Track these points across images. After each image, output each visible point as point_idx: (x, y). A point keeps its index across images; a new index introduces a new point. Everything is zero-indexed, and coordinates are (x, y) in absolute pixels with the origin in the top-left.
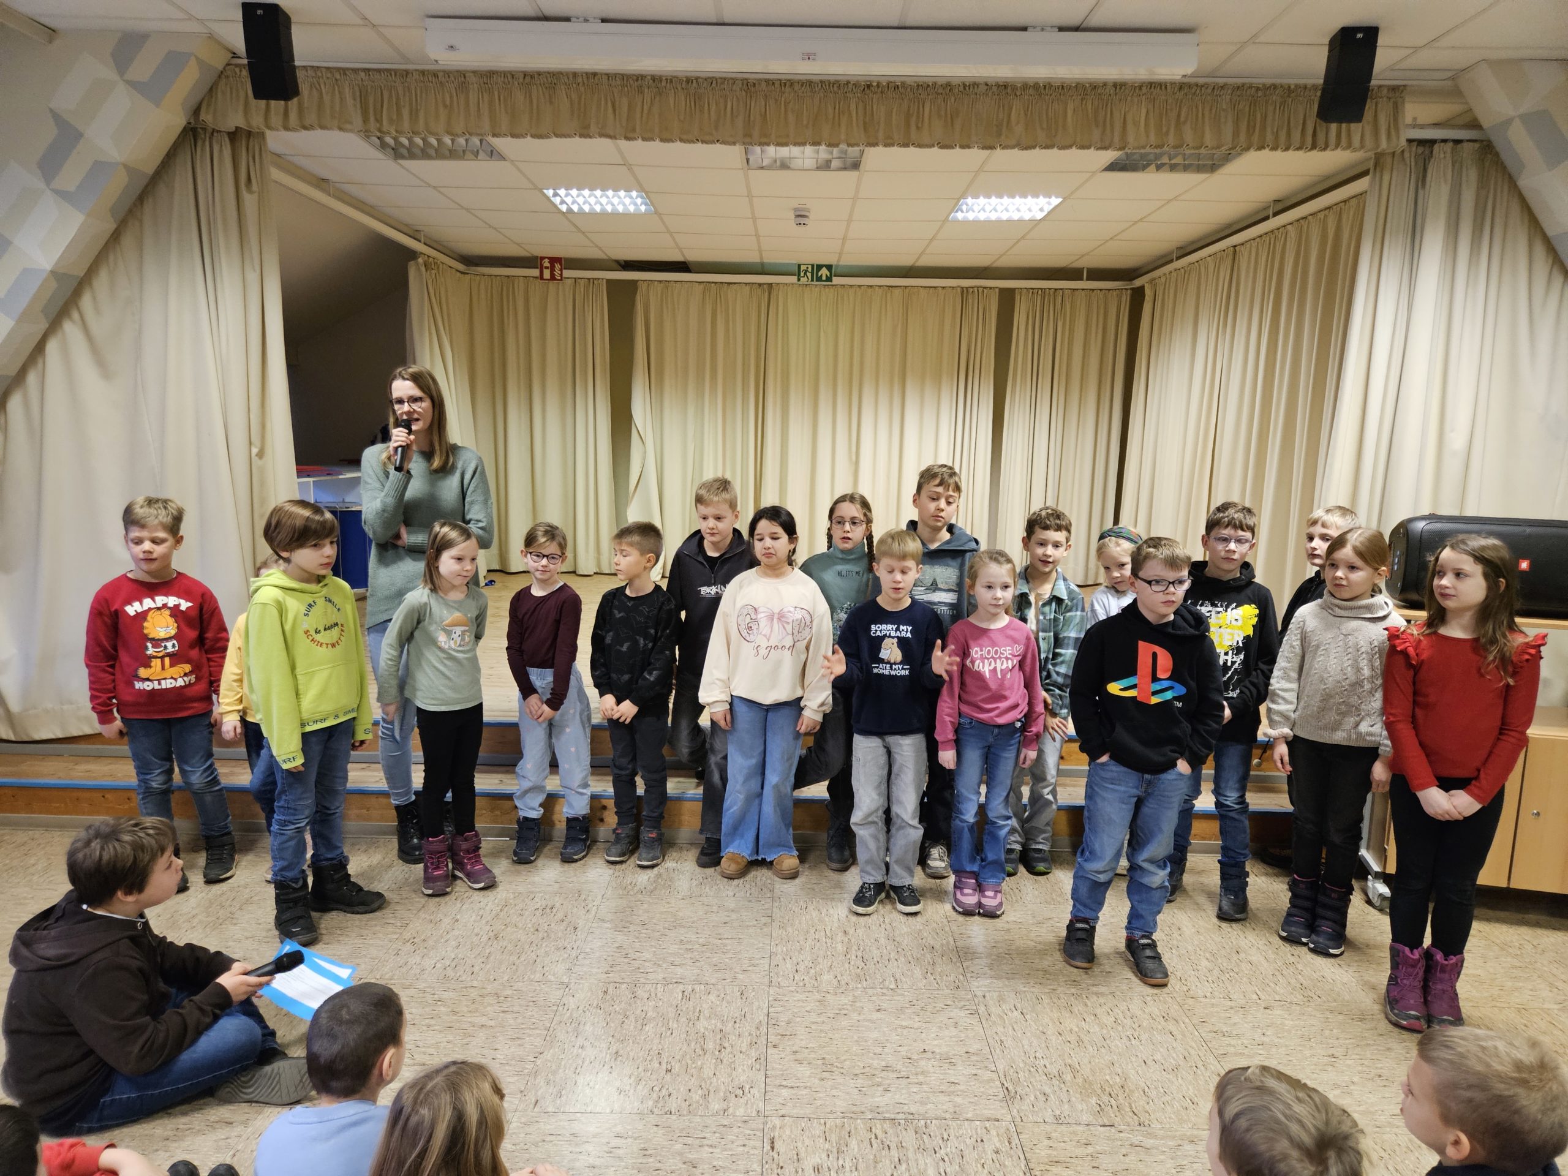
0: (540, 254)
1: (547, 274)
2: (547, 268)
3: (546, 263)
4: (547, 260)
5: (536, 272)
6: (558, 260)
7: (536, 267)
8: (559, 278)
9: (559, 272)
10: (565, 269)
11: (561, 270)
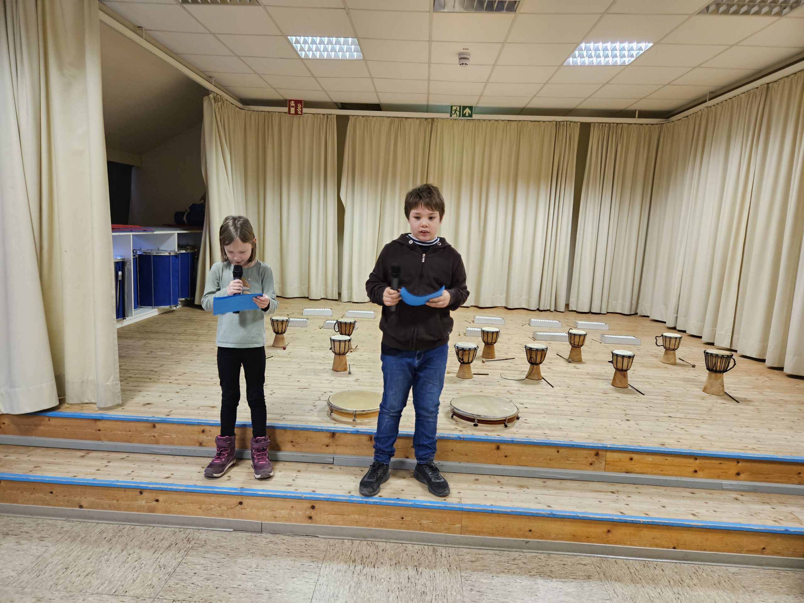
0: (289, 98)
1: (293, 111)
2: (293, 107)
3: (293, 104)
4: (293, 102)
5: (286, 109)
6: (300, 102)
7: (286, 106)
8: (300, 113)
9: (300, 110)
10: (304, 107)
11: (302, 108)
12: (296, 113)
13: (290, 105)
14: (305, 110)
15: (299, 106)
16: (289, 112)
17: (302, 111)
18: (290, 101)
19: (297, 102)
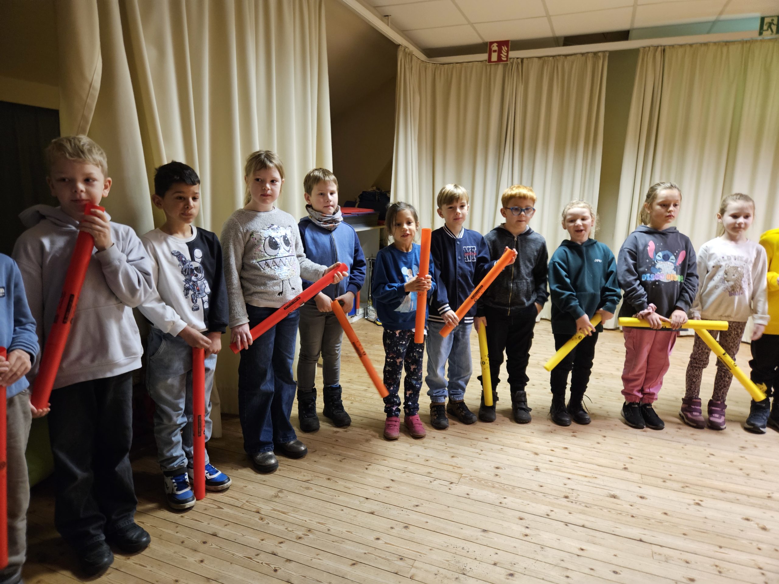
0: (488, 39)
1: (494, 57)
2: (495, 51)
3: (495, 47)
4: (495, 45)
5: (485, 56)
6: (505, 43)
7: (486, 52)
8: (505, 59)
9: (506, 54)
10: (511, 50)
11: (507, 52)
12: (500, 59)
13: (490, 49)
14: (513, 54)
15: (504, 49)
16: (489, 60)
17: (507, 56)
18: (491, 43)
19: (501, 44)
